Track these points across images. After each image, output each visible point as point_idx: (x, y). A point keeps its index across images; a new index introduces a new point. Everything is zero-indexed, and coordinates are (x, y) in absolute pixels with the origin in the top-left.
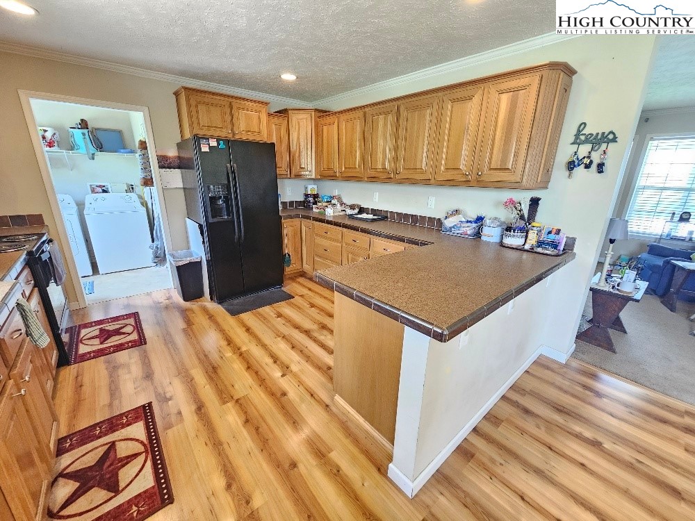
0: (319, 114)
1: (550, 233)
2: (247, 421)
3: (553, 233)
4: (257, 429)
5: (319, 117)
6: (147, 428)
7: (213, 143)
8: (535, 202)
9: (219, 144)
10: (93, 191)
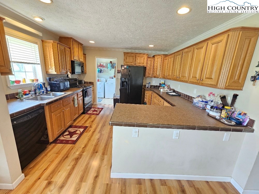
0: (164, 56)
1: (240, 114)
2: (98, 139)
3: (242, 115)
4: (98, 141)
5: (165, 57)
6: (83, 130)
7: (125, 67)
8: (235, 96)
9: (127, 67)
10: (110, 78)
